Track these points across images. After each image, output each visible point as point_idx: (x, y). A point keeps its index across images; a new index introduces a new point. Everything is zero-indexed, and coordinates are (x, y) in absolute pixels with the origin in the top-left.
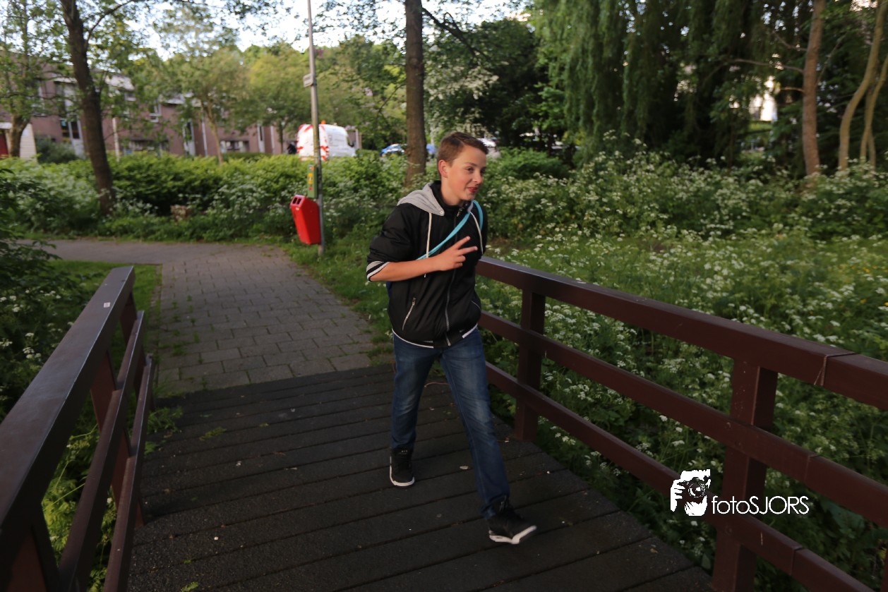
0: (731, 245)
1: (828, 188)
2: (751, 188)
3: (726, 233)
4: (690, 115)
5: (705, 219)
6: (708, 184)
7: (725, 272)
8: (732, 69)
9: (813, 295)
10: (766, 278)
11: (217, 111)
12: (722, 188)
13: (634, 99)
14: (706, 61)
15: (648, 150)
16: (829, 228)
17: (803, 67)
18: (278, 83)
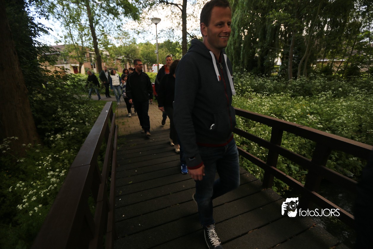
0: (269, 98)
1: (294, 83)
2: (275, 83)
3: (268, 95)
4: (259, 63)
5: (262, 91)
6: (263, 82)
7: (268, 105)
8: (271, 50)
9: (290, 112)
10: (278, 107)
11: (131, 61)
12: (267, 83)
13: (243, 58)
14: (263, 48)
15: (247, 72)
16: (294, 94)
17: (289, 50)
18: (147, 53)
